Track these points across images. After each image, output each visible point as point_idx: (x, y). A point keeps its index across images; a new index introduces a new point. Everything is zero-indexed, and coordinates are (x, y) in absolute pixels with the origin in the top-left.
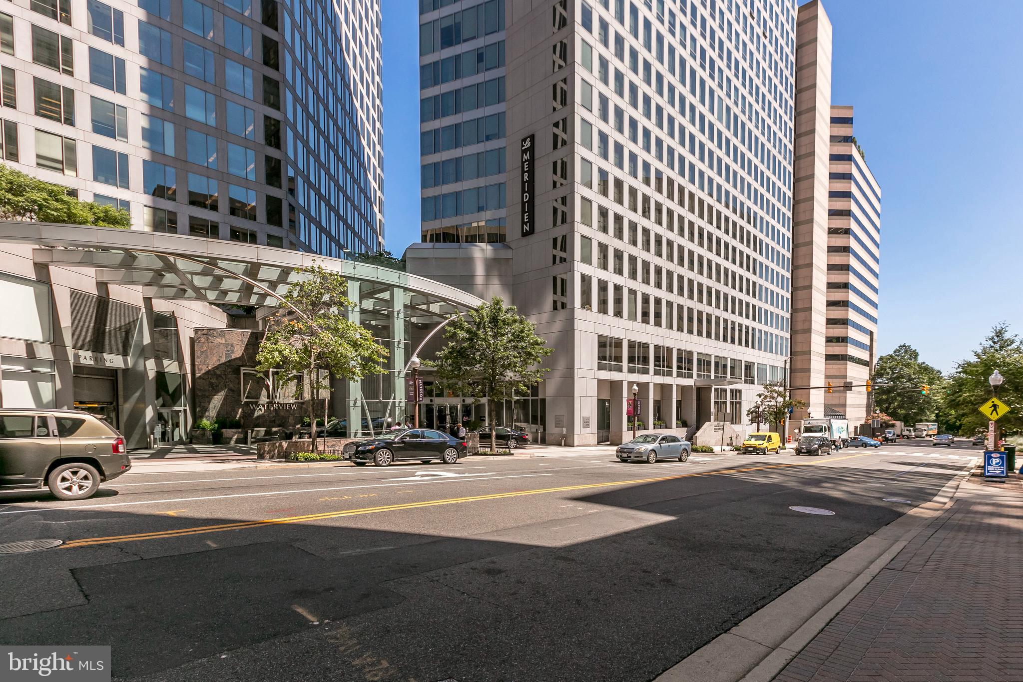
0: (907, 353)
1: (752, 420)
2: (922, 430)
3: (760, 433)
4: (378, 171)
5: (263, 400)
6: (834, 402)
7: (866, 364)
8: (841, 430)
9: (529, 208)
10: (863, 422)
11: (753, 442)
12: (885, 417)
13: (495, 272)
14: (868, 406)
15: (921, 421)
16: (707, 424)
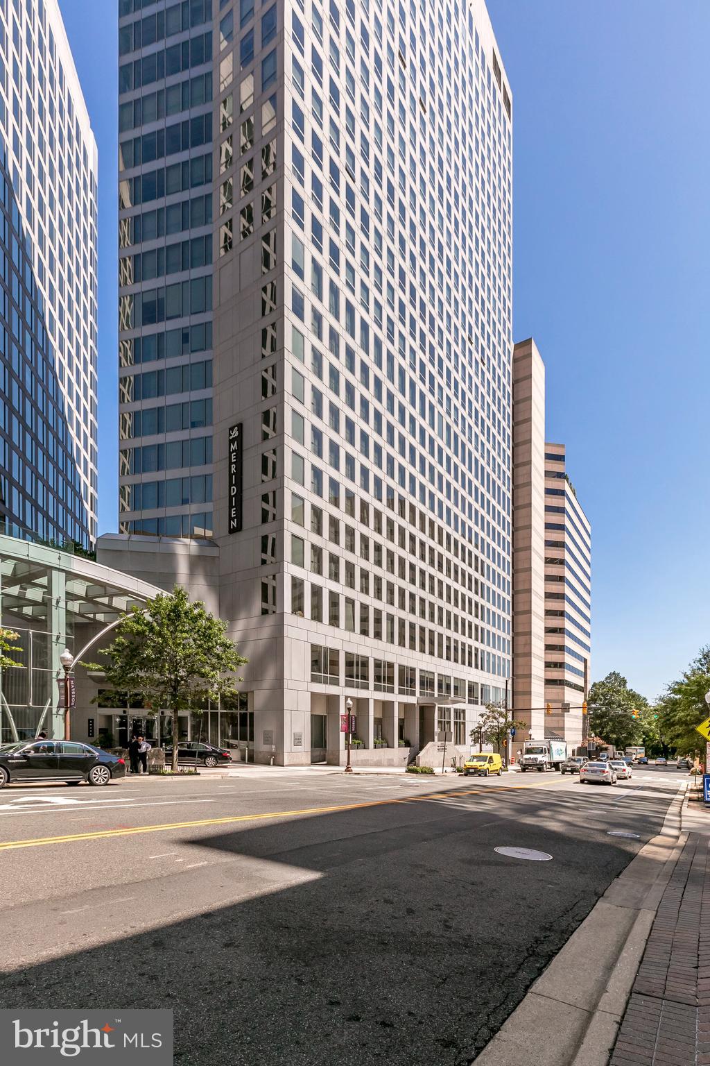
0: (616, 680)
1: (474, 740)
2: (631, 754)
3: (482, 754)
4: (91, 465)
6: (553, 726)
7: (581, 689)
8: (560, 752)
9: (237, 502)
10: (580, 745)
11: (475, 763)
12: (599, 741)
13: (200, 571)
14: (584, 730)
15: (630, 745)
16: (430, 744)
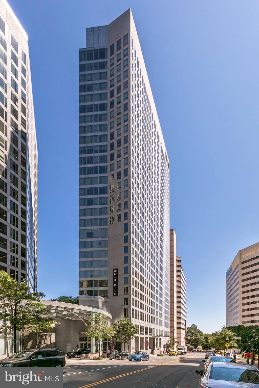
0: (194, 326)
2: (199, 349)
5: (43, 343)
7: (184, 329)
9: (116, 289)
13: (105, 306)
14: (185, 342)
15: (198, 346)
16: (155, 348)
